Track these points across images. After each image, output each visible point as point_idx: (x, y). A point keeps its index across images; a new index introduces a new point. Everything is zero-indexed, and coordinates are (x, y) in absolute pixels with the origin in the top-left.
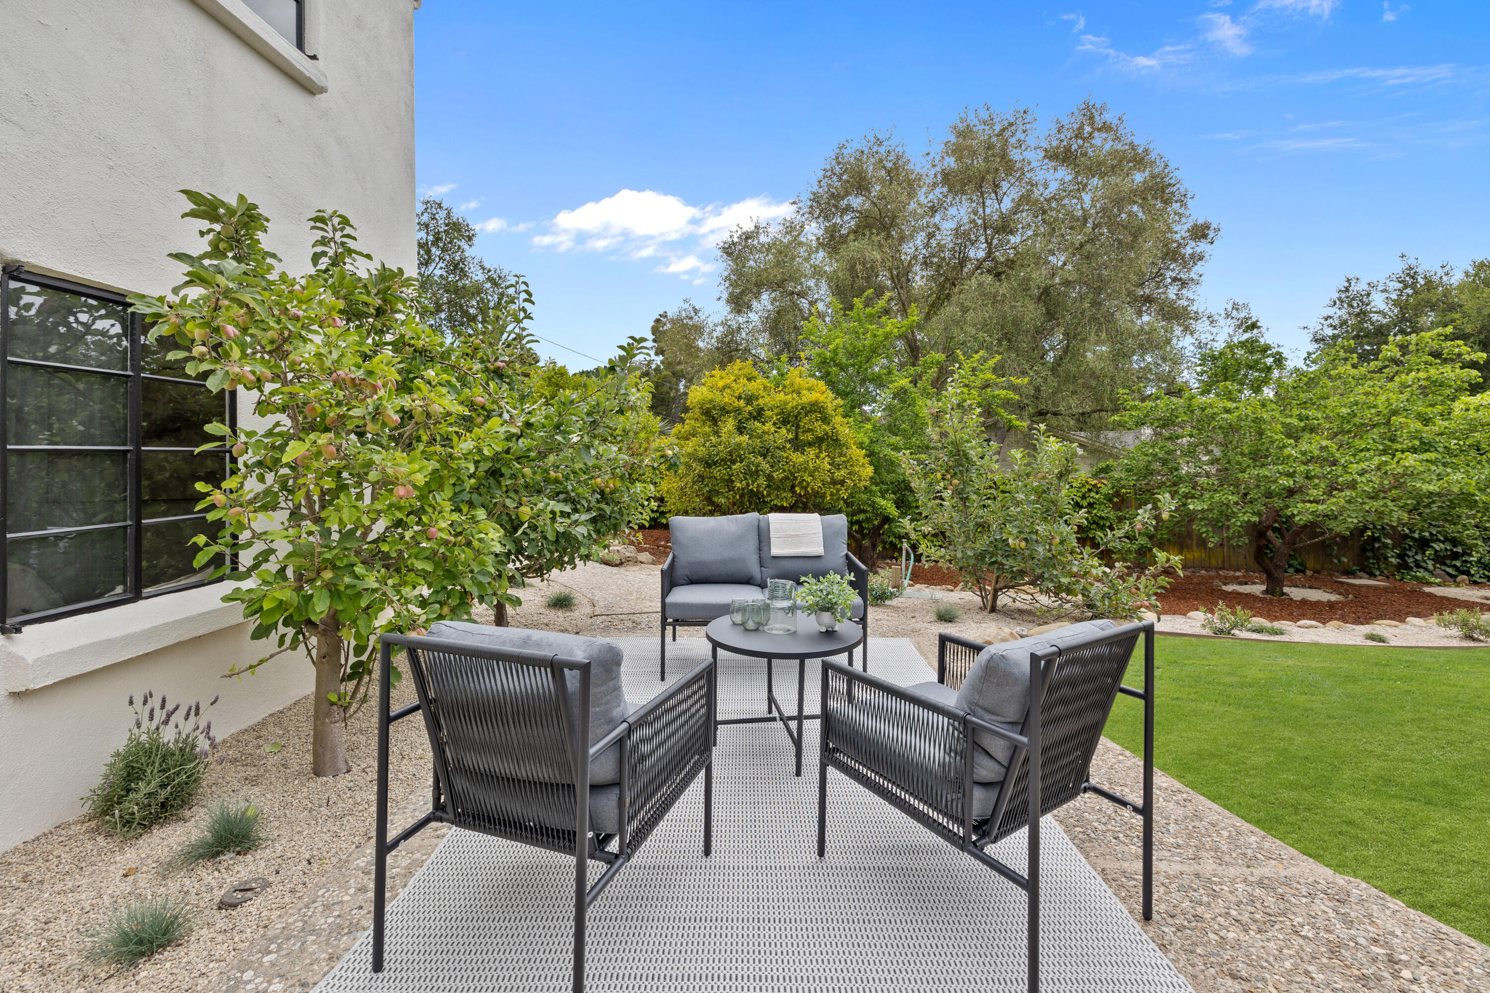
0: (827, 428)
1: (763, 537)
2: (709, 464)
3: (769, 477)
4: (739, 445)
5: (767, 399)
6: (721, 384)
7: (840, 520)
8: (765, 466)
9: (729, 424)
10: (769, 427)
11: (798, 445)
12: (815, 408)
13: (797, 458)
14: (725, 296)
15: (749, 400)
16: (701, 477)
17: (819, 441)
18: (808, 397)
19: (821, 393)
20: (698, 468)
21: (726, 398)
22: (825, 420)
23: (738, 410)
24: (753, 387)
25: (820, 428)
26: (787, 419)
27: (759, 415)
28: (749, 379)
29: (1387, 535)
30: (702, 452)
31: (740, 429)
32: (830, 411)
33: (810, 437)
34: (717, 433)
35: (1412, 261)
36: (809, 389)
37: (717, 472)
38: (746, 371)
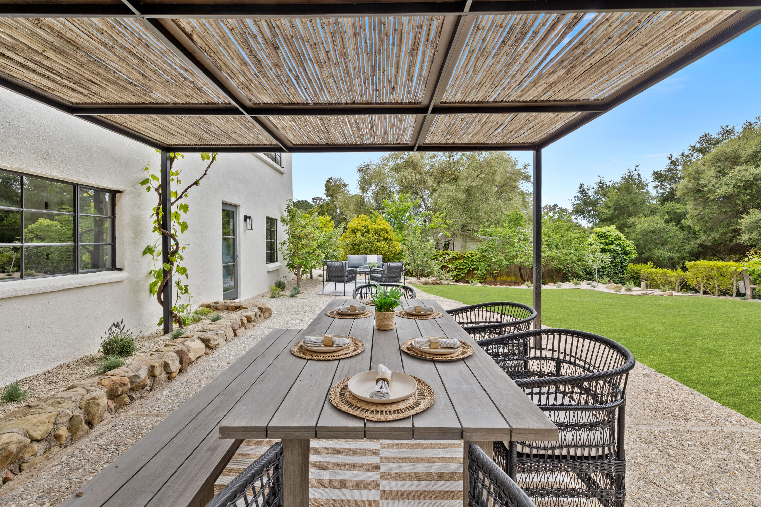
0: (388, 236)
1: (365, 260)
2: (353, 245)
3: (370, 249)
4: (362, 240)
5: (371, 227)
6: (357, 222)
7: (381, 256)
8: (369, 246)
9: (359, 234)
10: (371, 235)
11: (379, 240)
12: (383, 230)
13: (378, 244)
14: (359, 187)
15: (365, 227)
16: (351, 249)
17: (386, 239)
18: (382, 227)
19: (386, 225)
20: (350, 246)
21: (359, 227)
22: (387, 233)
23: (362, 230)
24: (367, 223)
25: (386, 236)
26: (376, 233)
27: (368, 231)
28: (366, 220)
29: (570, 272)
30: (352, 242)
31: (363, 235)
32: (389, 231)
33: (383, 238)
34: (356, 236)
35: (601, 178)
36: (383, 224)
37: (355, 248)
38: (364, 218)
